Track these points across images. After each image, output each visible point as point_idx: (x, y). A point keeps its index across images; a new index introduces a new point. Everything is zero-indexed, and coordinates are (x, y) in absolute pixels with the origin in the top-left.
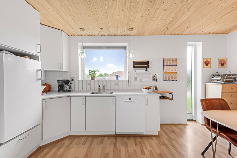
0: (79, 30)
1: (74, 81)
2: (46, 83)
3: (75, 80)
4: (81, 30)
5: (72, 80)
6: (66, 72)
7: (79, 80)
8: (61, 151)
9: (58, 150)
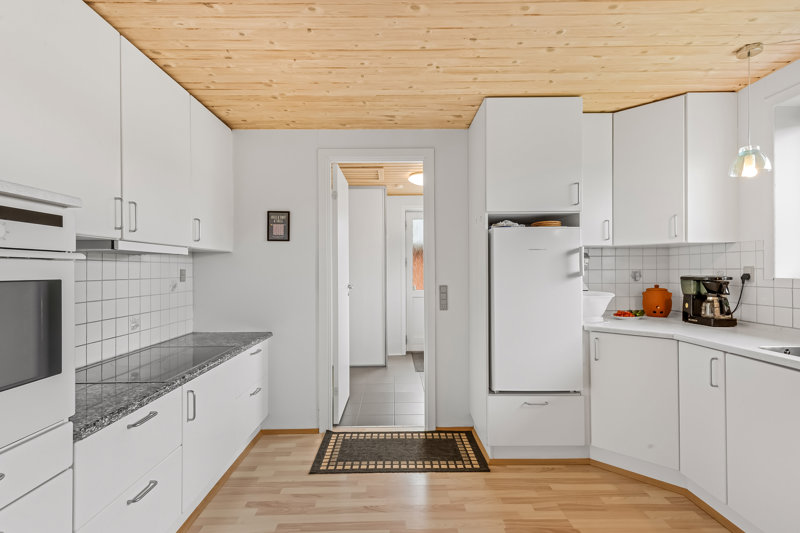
0: (734, 58)
1: (754, 284)
2: (657, 286)
3: (757, 277)
4: (744, 52)
5: (746, 277)
6: (713, 244)
7: (778, 275)
8: (616, 500)
9: (610, 494)
